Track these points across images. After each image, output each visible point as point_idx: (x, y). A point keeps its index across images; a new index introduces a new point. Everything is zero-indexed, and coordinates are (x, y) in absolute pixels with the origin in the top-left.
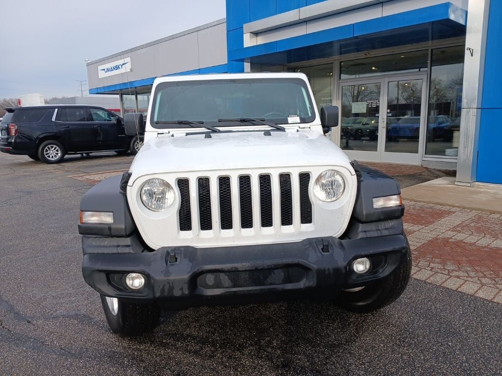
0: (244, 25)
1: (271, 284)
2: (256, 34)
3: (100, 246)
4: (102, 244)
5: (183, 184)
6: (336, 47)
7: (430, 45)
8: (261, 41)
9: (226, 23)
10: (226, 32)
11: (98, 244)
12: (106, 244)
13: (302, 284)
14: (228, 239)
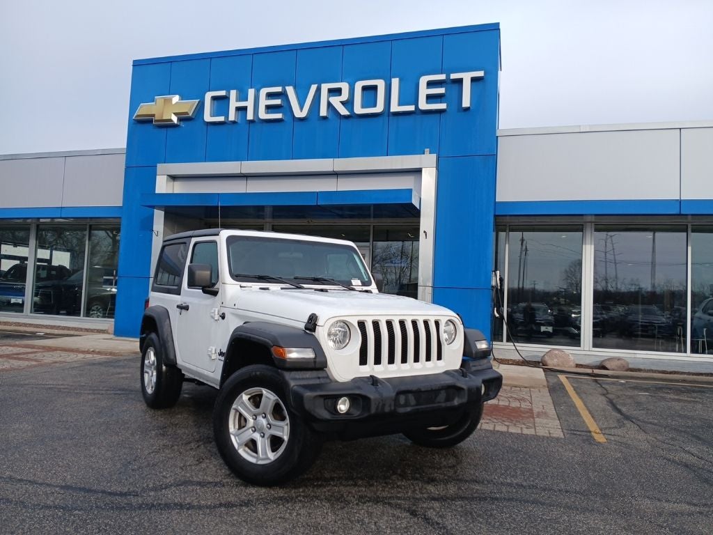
0: (158, 165)
1: (439, 402)
2: (174, 178)
3: (303, 379)
4: (304, 376)
5: (362, 325)
6: (268, 211)
7: (372, 222)
8: (179, 188)
9: (125, 155)
10: (124, 167)
11: (301, 377)
12: (308, 376)
13: (456, 402)
14: (393, 372)
